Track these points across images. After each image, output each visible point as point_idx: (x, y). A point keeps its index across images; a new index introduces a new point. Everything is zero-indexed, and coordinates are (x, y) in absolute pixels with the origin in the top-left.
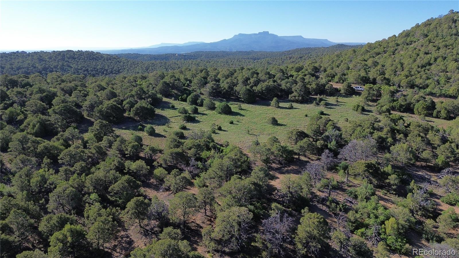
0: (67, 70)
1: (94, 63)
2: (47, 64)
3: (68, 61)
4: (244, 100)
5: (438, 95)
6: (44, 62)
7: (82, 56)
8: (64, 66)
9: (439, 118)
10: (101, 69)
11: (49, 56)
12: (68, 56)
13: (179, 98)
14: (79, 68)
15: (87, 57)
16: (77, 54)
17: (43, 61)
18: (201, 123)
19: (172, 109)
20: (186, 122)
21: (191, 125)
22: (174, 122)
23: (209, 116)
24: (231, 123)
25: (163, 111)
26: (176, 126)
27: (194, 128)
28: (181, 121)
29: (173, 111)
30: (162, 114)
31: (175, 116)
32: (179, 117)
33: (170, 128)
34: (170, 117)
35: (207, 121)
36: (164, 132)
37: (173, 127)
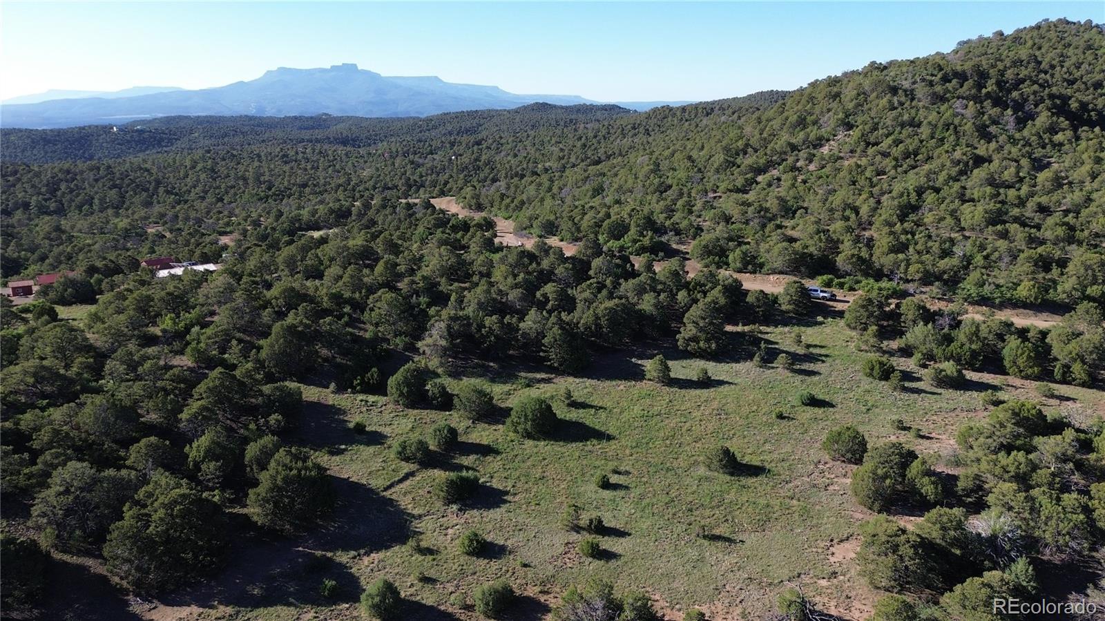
4: (561, 365)
5: (997, 301)
9: (1069, 383)
13: (355, 382)
18: (510, 502)
19: (368, 444)
20: (459, 510)
21: (484, 519)
22: (416, 512)
23: (504, 455)
24: (606, 485)
25: (337, 458)
26: (442, 538)
27: (507, 535)
28: (439, 504)
29: (371, 449)
30: (346, 476)
31: (396, 479)
32: (411, 478)
33: (431, 557)
34: (386, 489)
35: (518, 485)
36: (426, 585)
37: (435, 548)
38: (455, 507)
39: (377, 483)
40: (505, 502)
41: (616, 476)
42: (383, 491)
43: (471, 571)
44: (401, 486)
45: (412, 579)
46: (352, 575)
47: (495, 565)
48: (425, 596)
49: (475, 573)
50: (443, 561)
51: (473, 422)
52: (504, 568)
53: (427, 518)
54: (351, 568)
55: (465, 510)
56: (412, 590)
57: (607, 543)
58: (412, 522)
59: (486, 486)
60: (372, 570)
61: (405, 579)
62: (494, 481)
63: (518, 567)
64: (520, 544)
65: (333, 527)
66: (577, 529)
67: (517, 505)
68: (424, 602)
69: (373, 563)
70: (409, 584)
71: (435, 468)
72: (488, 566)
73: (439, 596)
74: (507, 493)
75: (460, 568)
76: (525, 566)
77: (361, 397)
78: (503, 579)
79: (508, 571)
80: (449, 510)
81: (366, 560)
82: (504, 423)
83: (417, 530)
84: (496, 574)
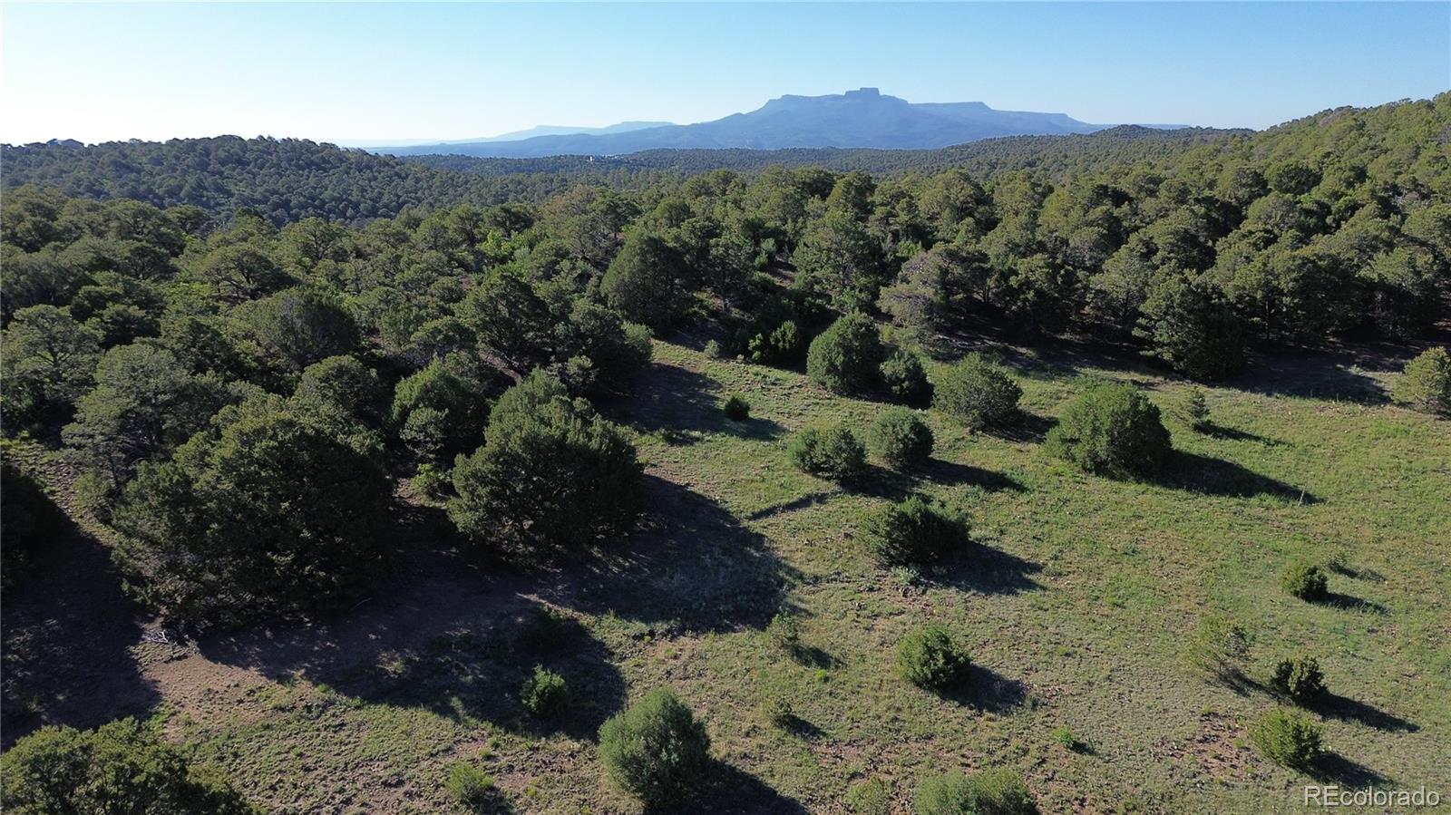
0: (212, 203)
1: (312, 181)
2: (144, 183)
3: (221, 173)
6: (133, 175)
7: (271, 155)
8: (206, 189)
10: (333, 199)
11: (154, 154)
12: (222, 154)
13: (752, 344)
14: (258, 196)
15: (289, 160)
16: (255, 148)
17: (132, 171)
18: (1044, 589)
19: (745, 436)
20: (912, 583)
21: (973, 614)
22: (809, 570)
23: (1037, 495)
24: (1315, 592)
25: (678, 451)
26: (857, 635)
27: (1029, 661)
28: (867, 564)
29: (751, 445)
30: (683, 482)
31: (785, 501)
32: (815, 505)
33: (821, 672)
34: (756, 516)
35: (1068, 557)
36: (790, 738)
37: (836, 654)
38: (903, 574)
39: (740, 503)
40: (1030, 585)
41: (1342, 578)
42: (750, 519)
43: (918, 729)
44: (791, 515)
45: (761, 715)
46: (616, 674)
47: (989, 727)
48: (779, 767)
49: (930, 738)
50: (848, 687)
51: (972, 432)
52: (1015, 742)
53: (832, 585)
54: (623, 659)
55: (928, 586)
56: (752, 744)
57: (1339, 738)
58: (794, 587)
59: (985, 547)
60: (669, 673)
61: (741, 712)
62: (1007, 539)
63: (1058, 748)
64: (1067, 690)
65: (619, 565)
66: (1239, 683)
67: (1062, 598)
68: (772, 783)
69: (676, 657)
70: (747, 726)
71: (873, 495)
72: (970, 726)
73: (818, 777)
74: (1036, 568)
75: (892, 714)
76: (1079, 748)
77: (756, 368)
78: (1009, 768)
79: (1026, 752)
80: (889, 580)
81: (664, 648)
82: (1040, 441)
83: (803, 606)
84: (990, 753)
